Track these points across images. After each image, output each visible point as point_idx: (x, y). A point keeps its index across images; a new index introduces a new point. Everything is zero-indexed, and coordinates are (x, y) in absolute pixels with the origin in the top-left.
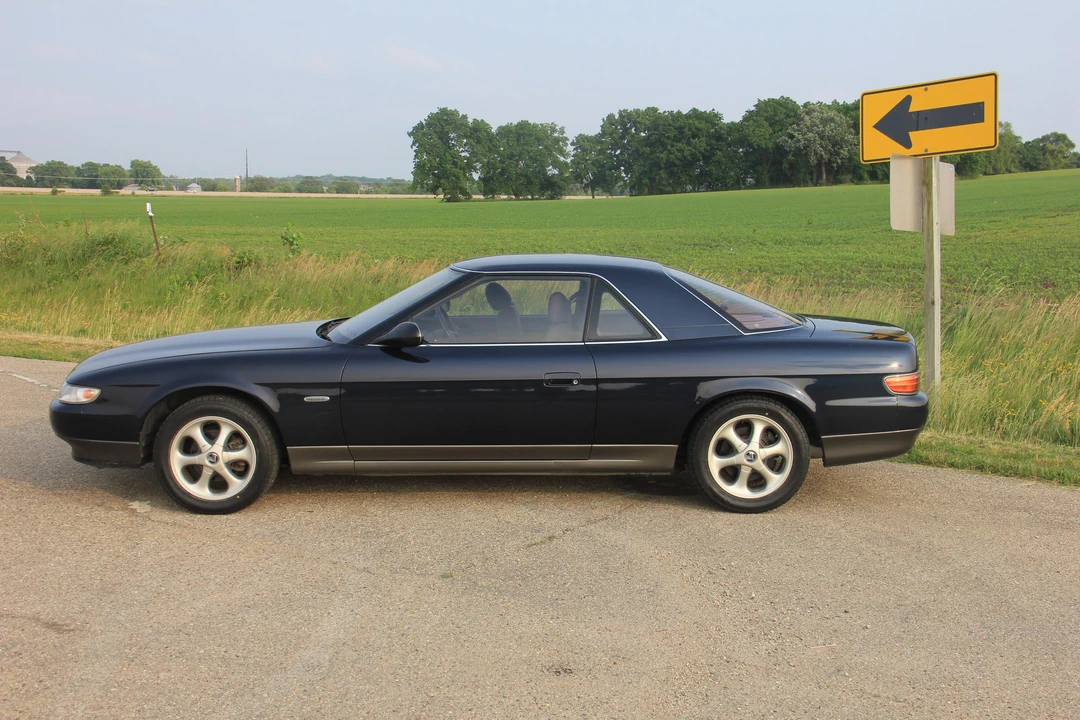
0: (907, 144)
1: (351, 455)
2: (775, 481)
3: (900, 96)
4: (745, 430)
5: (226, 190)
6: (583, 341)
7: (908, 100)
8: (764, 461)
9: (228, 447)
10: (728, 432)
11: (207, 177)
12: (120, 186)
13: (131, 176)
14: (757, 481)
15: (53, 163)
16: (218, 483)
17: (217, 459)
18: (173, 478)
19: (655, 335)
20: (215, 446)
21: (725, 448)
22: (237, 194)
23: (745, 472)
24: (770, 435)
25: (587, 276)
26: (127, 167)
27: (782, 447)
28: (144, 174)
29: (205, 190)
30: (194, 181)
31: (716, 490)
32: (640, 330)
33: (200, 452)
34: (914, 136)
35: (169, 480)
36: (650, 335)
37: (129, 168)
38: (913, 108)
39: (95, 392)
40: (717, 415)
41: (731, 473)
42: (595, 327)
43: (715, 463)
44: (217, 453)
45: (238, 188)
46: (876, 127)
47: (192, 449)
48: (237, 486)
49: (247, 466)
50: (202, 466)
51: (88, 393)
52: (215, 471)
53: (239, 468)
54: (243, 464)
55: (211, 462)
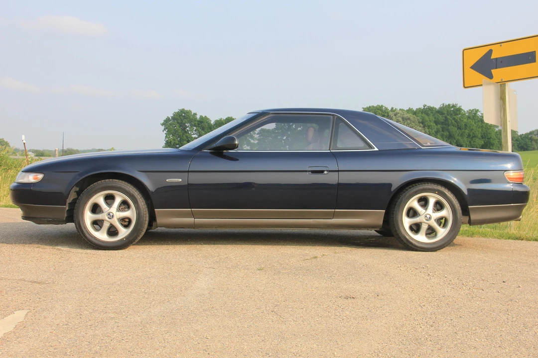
0: (490, 76)
1: (193, 215)
2: (442, 232)
4: (424, 202)
6: (329, 150)
7: (490, 52)
8: (435, 220)
9: (119, 209)
10: (413, 203)
14: (431, 231)
16: (112, 232)
17: (113, 216)
18: (85, 227)
19: (371, 147)
20: (112, 208)
21: (412, 213)
23: (424, 227)
24: (438, 205)
27: (446, 213)
31: (407, 237)
32: (362, 144)
33: (103, 212)
34: (494, 72)
35: (83, 228)
36: (367, 147)
38: (493, 56)
39: (40, 176)
40: (408, 194)
41: (416, 228)
42: (336, 141)
43: (407, 222)
44: (113, 213)
46: (472, 67)
47: (98, 210)
48: (124, 233)
49: (130, 221)
50: (103, 220)
51: (36, 177)
52: (111, 224)
53: (126, 222)
54: (127, 220)
55: (109, 218)
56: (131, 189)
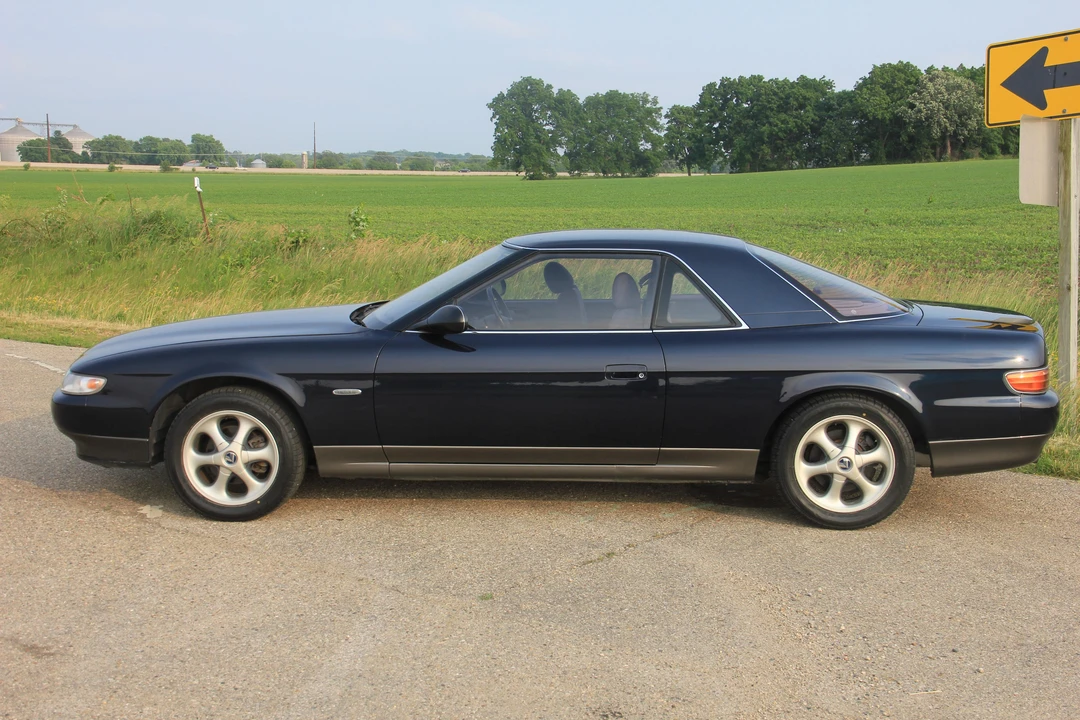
0: (1042, 104)
1: (386, 456)
2: (874, 493)
3: (1033, 49)
4: (839, 433)
5: (292, 167)
6: (651, 329)
7: (1044, 51)
8: (860, 469)
9: (248, 445)
10: (818, 434)
11: (272, 153)
12: (180, 162)
13: (192, 152)
14: (852, 492)
15: (111, 137)
16: (236, 486)
17: (236, 459)
18: (186, 480)
19: (735, 323)
20: (233, 443)
21: (815, 454)
22: (305, 171)
23: (838, 482)
24: (868, 440)
25: (657, 254)
26: (188, 141)
27: (882, 454)
28: (206, 150)
29: (270, 167)
30: (258, 157)
31: (804, 503)
32: (717, 317)
33: (217, 451)
34: (1050, 94)
35: (181, 481)
36: (728, 322)
37: (190, 143)
38: (1050, 62)
39: (101, 382)
40: (805, 416)
41: (821, 484)
42: (665, 313)
43: (803, 471)
44: (236, 452)
45: (306, 165)
46: (1004, 84)
47: (208, 447)
48: (257, 489)
49: (269, 468)
50: (219, 466)
51: (93, 383)
52: (233, 473)
53: (260, 469)
54: (264, 465)
55: (229, 462)
56: (268, 407)
